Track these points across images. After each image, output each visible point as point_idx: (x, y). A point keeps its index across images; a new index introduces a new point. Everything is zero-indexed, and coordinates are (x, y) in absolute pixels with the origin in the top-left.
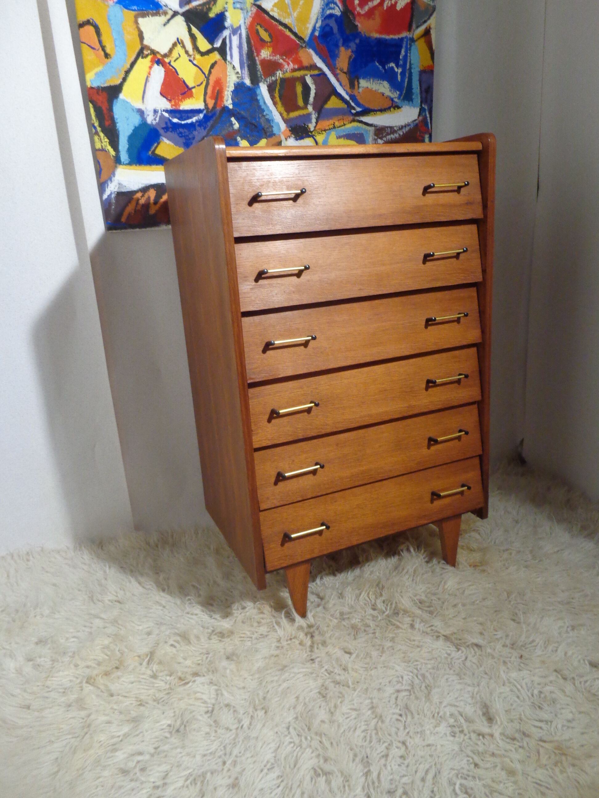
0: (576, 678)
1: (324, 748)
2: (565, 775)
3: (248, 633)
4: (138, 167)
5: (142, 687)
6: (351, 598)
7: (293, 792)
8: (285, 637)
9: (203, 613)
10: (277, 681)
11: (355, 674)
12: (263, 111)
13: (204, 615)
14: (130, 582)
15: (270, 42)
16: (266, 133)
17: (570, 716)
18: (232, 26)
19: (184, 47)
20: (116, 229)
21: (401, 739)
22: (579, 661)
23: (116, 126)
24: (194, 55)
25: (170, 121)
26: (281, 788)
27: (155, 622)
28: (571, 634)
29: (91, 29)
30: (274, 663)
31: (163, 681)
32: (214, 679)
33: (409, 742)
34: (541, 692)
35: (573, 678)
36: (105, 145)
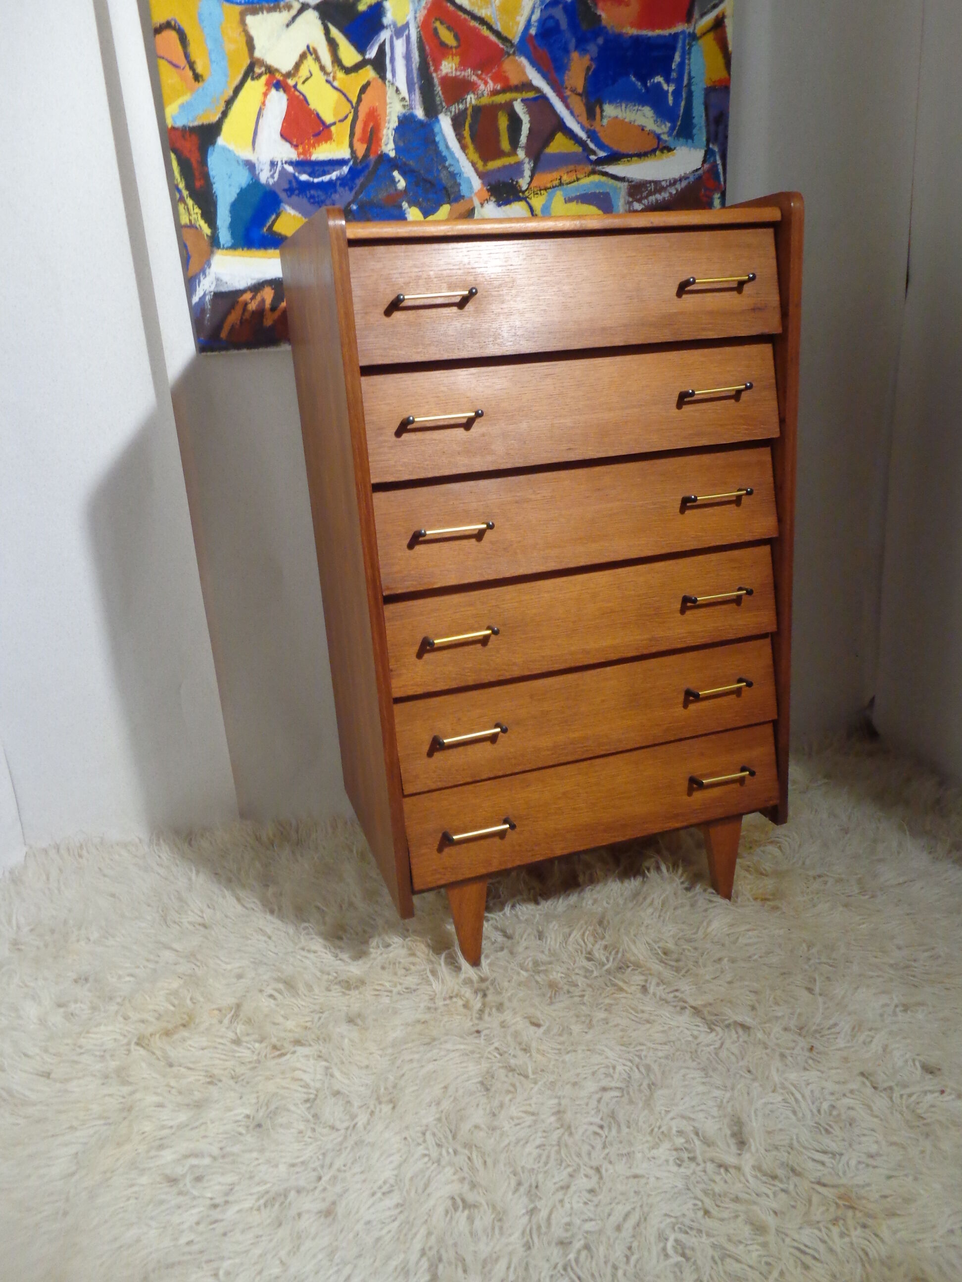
0: (896, 1088)
1: (473, 1169)
2: (847, 1240)
3: (387, 984)
4: (246, 252)
5: (218, 1056)
6: (556, 940)
7: (414, 1231)
8: (442, 994)
9: (325, 951)
10: (418, 1061)
11: (539, 1057)
12: (444, 159)
13: (326, 953)
14: (224, 897)
15: (456, 48)
16: (449, 196)
17: (874, 1148)
18: (395, 24)
19: (317, 59)
20: (212, 350)
21: (594, 1164)
22: (906, 1061)
23: (212, 189)
24: (335, 73)
25: (296, 179)
26: (396, 1224)
27: (252, 960)
28: (901, 1017)
29: (172, 35)
30: (420, 1034)
31: (249, 1048)
32: (323, 1051)
33: (608, 1171)
34: (833, 1107)
35: (891, 1088)
36: (195, 219)
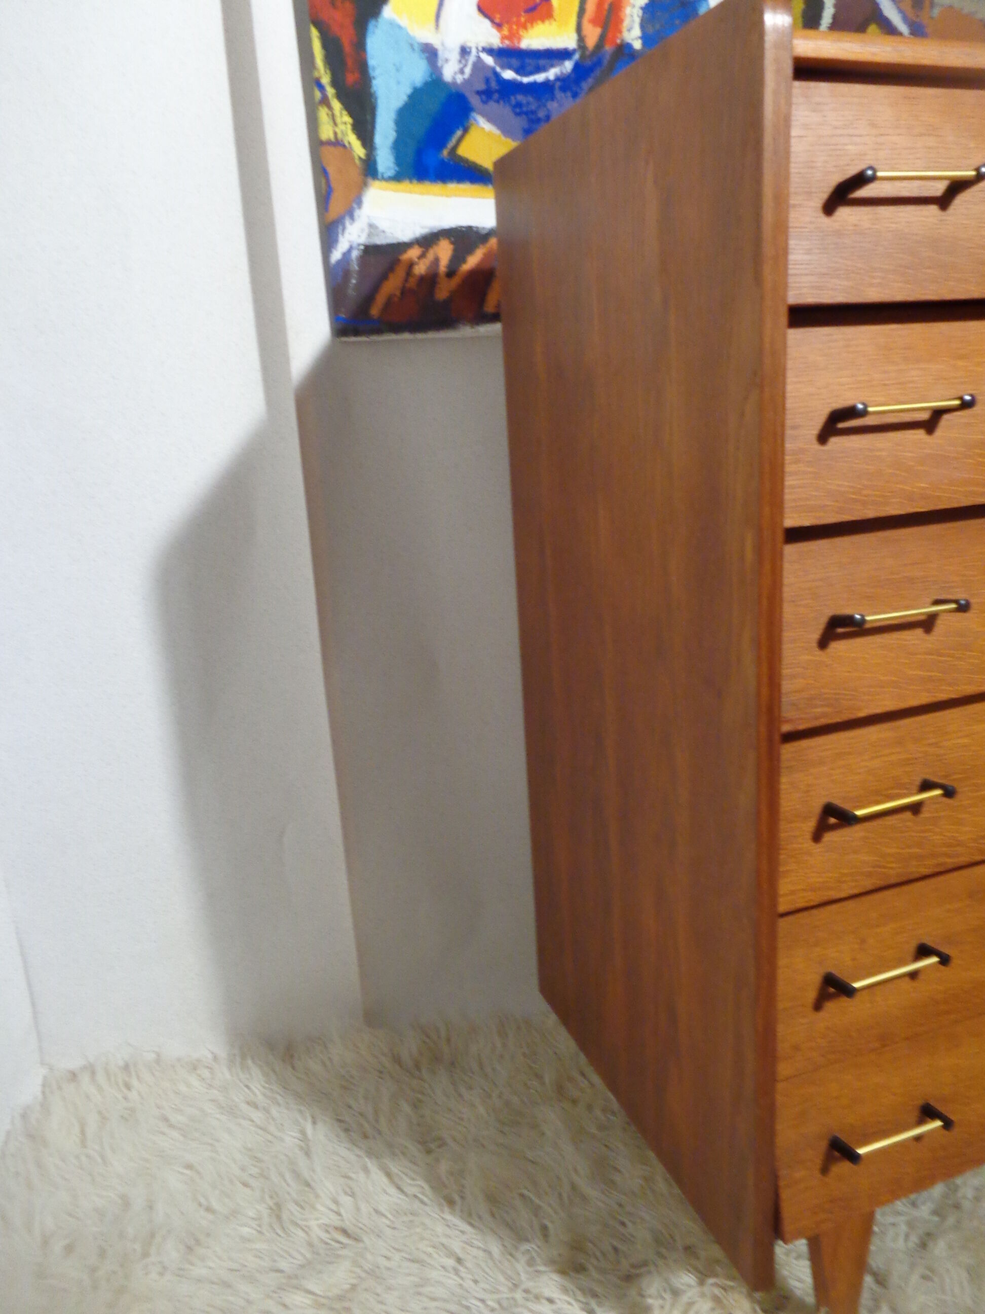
4: (416, 187)
9: (566, 1298)
13: (569, 1303)
14: (366, 1170)
20: (356, 333)
23: (370, 87)
25: (497, 75)
36: (342, 132)
